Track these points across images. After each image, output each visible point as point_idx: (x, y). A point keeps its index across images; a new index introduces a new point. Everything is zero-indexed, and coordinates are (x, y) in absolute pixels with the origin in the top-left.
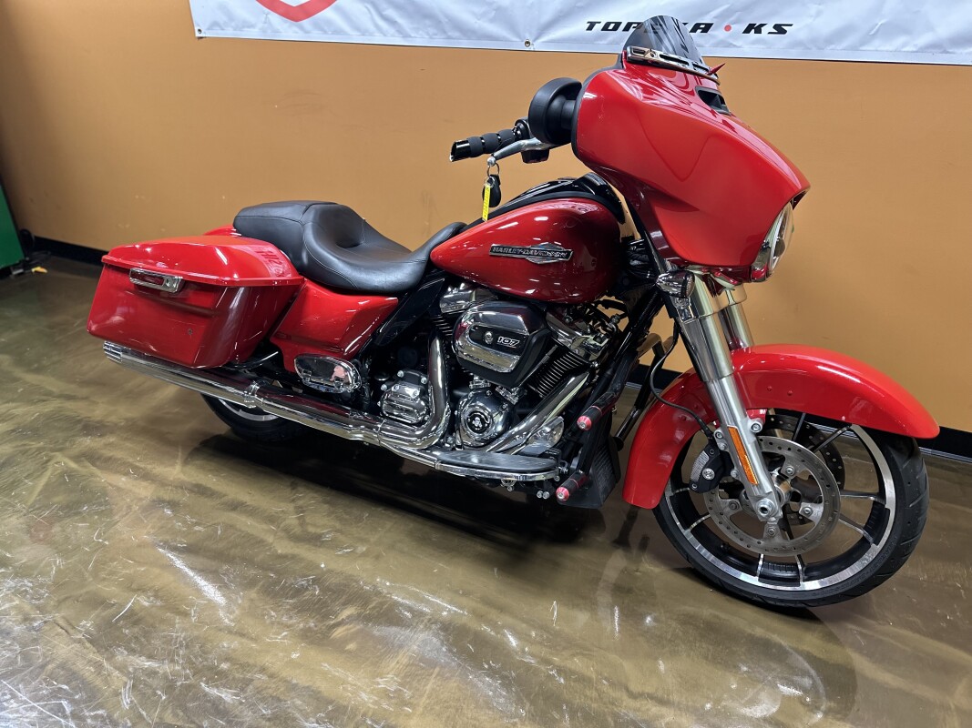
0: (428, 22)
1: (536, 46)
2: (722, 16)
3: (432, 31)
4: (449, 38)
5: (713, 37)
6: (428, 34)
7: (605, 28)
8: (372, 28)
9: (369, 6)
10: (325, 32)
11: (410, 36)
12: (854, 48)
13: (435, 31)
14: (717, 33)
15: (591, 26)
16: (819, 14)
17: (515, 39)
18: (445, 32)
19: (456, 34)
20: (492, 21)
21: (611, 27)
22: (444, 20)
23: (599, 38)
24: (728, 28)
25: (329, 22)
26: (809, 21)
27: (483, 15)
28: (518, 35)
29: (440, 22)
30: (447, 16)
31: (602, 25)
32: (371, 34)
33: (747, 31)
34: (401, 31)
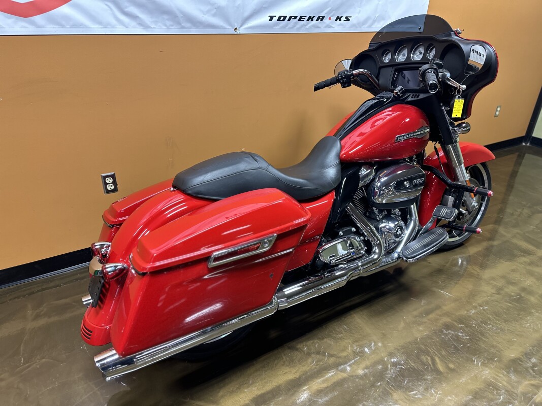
0: (166, 17)
1: (242, 31)
2: (328, 13)
3: (168, 23)
4: (183, 27)
5: (324, 23)
6: (166, 25)
7: (279, 19)
8: (114, 22)
9: (109, 4)
10: (63, 26)
11: (150, 27)
12: (370, 26)
13: (171, 23)
14: (326, 21)
15: (271, 18)
16: (359, 12)
17: (228, 27)
18: (179, 23)
19: (188, 25)
20: (214, 15)
21: (282, 18)
22: (180, 15)
23: (275, 25)
24: (330, 19)
25: (67, 18)
26: (357, 15)
27: (208, 12)
28: (230, 24)
29: (176, 16)
30: (182, 12)
31: (277, 18)
32: (113, 27)
33: (336, 20)
34: (142, 24)
